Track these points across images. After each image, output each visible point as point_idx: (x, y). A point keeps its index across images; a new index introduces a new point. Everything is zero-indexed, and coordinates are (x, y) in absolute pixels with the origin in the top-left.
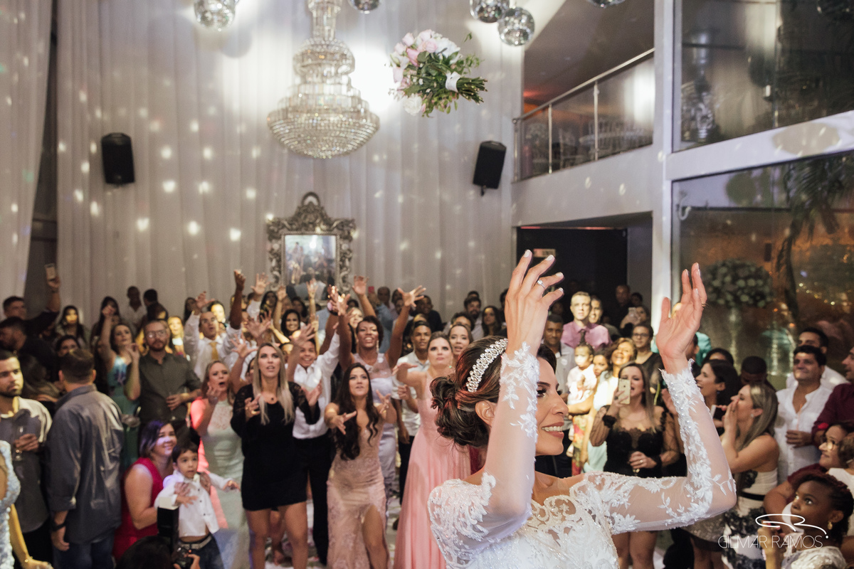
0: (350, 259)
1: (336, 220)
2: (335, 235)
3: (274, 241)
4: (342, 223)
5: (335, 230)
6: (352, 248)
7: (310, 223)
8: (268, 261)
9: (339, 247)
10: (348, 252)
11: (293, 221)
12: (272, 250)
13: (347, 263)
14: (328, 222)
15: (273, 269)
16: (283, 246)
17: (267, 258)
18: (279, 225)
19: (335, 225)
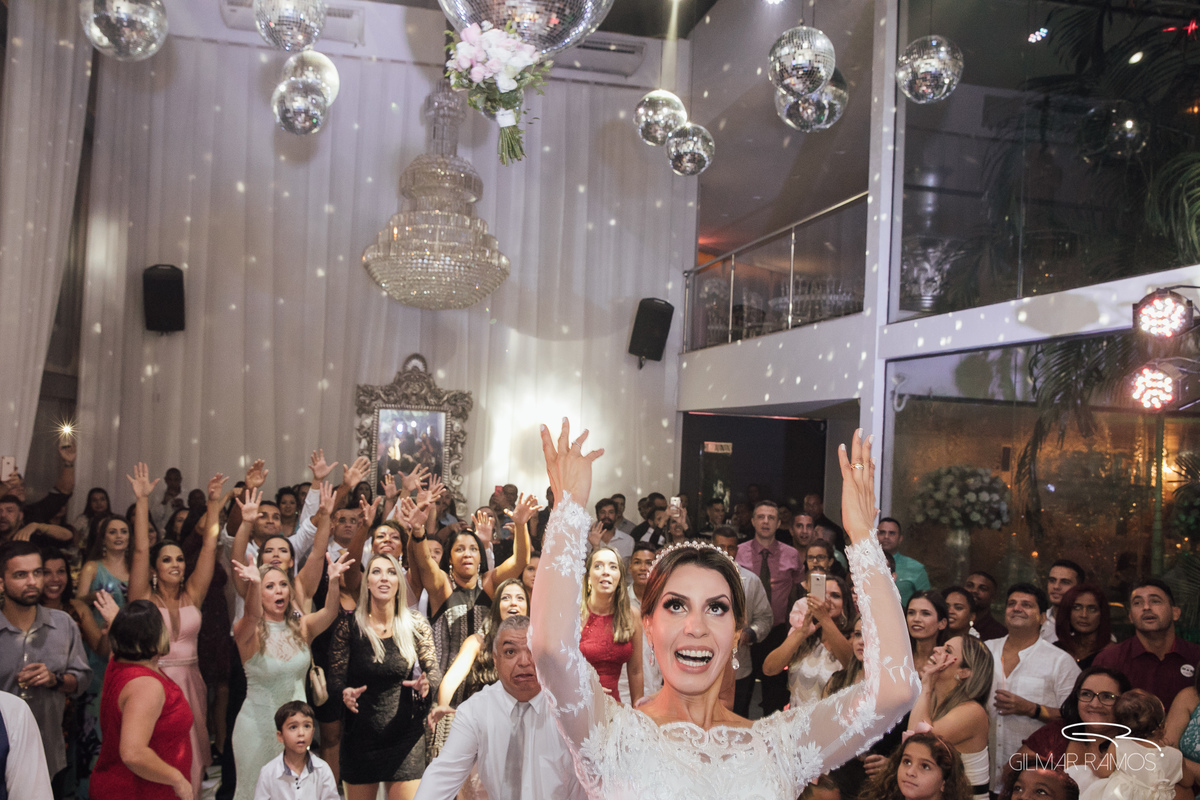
0: (463, 444)
1: (447, 392)
2: (446, 411)
3: (364, 415)
4: (455, 396)
5: (446, 405)
6: (466, 430)
7: (413, 394)
8: (355, 442)
9: (449, 427)
10: (462, 436)
11: (389, 390)
12: (362, 427)
13: (460, 449)
14: (438, 395)
15: (361, 453)
16: (376, 424)
17: (354, 437)
18: (372, 395)
19: (445, 398)
